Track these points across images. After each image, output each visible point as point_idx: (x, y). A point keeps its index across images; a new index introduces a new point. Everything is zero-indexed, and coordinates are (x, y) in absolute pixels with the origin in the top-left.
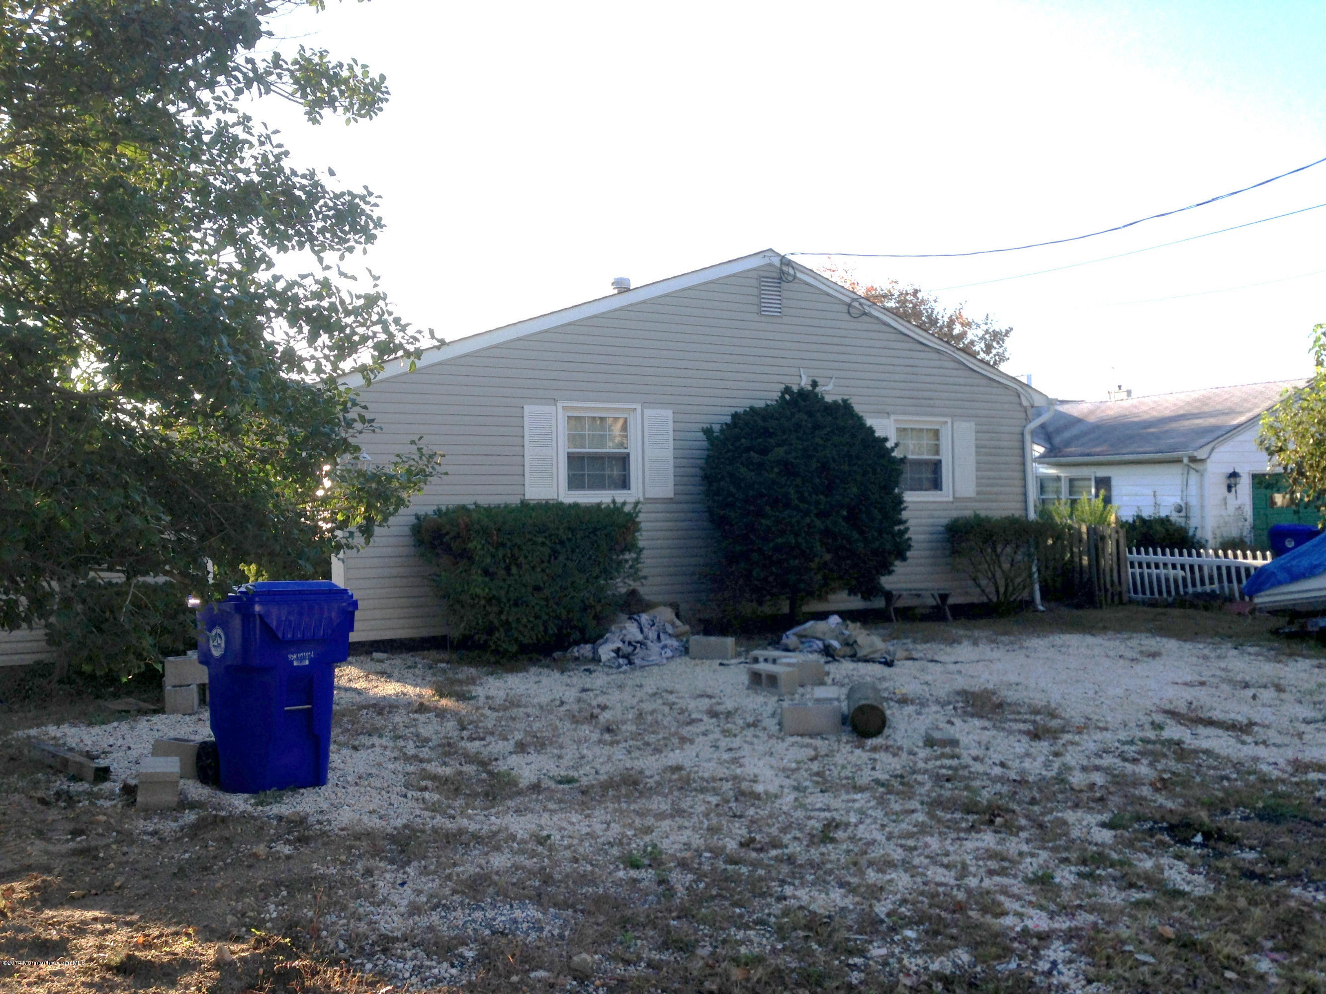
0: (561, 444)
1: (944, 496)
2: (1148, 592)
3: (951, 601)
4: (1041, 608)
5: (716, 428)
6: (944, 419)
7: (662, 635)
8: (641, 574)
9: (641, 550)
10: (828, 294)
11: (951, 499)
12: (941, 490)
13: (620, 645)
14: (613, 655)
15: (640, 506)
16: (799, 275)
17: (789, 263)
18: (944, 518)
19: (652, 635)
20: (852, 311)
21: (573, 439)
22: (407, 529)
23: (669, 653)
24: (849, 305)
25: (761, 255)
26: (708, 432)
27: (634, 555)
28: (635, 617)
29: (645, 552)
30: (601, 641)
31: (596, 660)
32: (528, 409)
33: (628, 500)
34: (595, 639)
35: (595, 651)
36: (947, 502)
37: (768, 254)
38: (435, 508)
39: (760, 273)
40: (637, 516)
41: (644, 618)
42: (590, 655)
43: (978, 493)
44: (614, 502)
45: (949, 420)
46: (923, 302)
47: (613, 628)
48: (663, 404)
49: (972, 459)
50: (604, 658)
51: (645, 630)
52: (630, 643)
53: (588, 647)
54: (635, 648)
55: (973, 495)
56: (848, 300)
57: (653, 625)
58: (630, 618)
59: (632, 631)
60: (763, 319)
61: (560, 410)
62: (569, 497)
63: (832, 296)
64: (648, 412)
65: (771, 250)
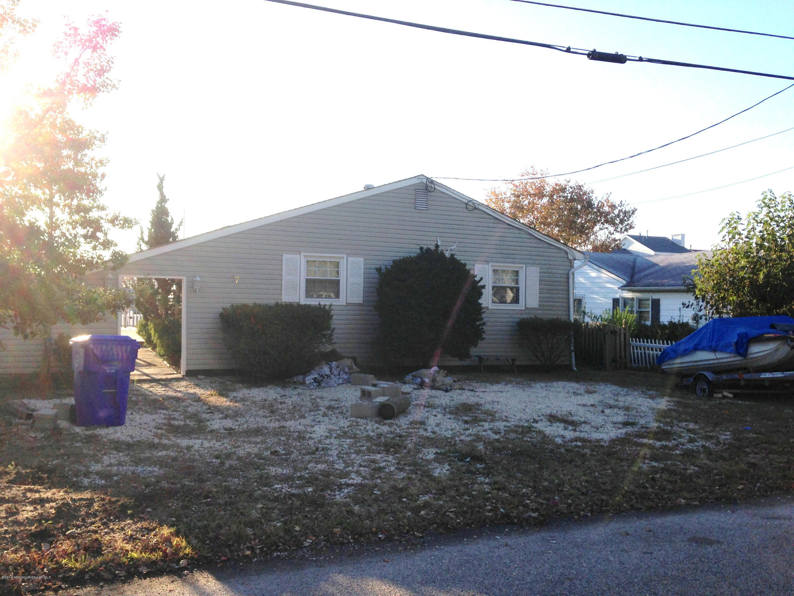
0: (302, 274)
1: (521, 306)
2: (640, 363)
3: (517, 363)
4: (575, 369)
5: (383, 267)
6: (521, 265)
7: (341, 373)
8: (334, 341)
9: (334, 329)
10: (454, 198)
11: (524, 308)
12: (518, 303)
13: (317, 376)
14: (313, 381)
15: (332, 307)
16: (437, 187)
17: (432, 182)
18: (518, 317)
19: (336, 372)
20: (468, 207)
21: (308, 272)
22: (218, 315)
23: (341, 381)
24: (467, 204)
25: (417, 178)
26: (379, 270)
27: (329, 332)
28: (330, 363)
29: (336, 330)
30: (308, 374)
31: (303, 383)
32: (285, 256)
33: (327, 304)
34: (306, 373)
35: (304, 379)
36: (522, 310)
37: (420, 177)
38: (230, 305)
39: (416, 187)
40: (330, 312)
41: (334, 364)
42: (301, 380)
43: (540, 306)
44: (319, 304)
45: (524, 266)
46: (585, 194)
47: (316, 368)
48: (360, 255)
49: (537, 287)
50: (307, 382)
51: (333, 369)
52: (322, 376)
53: (302, 377)
54: (324, 378)
55: (537, 307)
56: (466, 201)
57: (338, 367)
58: (326, 364)
59: (326, 370)
60: (416, 211)
61: (302, 257)
62: (304, 301)
63: (457, 199)
64: (350, 259)
65: (423, 175)
